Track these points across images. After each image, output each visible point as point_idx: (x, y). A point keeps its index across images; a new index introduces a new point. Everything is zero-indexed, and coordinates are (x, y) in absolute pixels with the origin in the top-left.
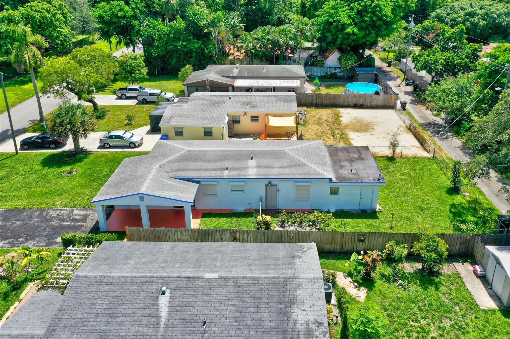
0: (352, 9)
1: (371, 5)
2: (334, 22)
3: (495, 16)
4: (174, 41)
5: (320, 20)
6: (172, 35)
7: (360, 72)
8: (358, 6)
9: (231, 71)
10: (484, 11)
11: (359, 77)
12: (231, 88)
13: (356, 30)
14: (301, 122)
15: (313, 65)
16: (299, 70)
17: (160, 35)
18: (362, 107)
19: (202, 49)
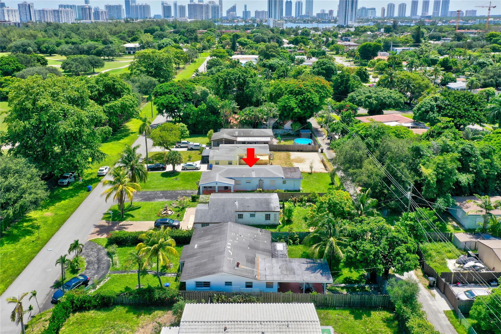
0: (297, 99)
1: (307, 97)
2: (288, 106)
3: (382, 98)
4: (200, 116)
5: (280, 104)
6: (200, 113)
7: (303, 132)
8: (300, 98)
9: (234, 132)
10: (376, 95)
11: (302, 136)
12: (235, 142)
13: (299, 111)
14: (271, 159)
15: (277, 128)
16: (269, 131)
17: (194, 113)
18: (302, 151)
19: (216, 120)
